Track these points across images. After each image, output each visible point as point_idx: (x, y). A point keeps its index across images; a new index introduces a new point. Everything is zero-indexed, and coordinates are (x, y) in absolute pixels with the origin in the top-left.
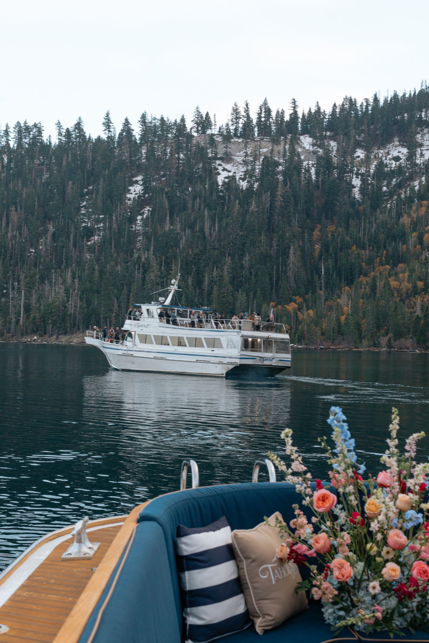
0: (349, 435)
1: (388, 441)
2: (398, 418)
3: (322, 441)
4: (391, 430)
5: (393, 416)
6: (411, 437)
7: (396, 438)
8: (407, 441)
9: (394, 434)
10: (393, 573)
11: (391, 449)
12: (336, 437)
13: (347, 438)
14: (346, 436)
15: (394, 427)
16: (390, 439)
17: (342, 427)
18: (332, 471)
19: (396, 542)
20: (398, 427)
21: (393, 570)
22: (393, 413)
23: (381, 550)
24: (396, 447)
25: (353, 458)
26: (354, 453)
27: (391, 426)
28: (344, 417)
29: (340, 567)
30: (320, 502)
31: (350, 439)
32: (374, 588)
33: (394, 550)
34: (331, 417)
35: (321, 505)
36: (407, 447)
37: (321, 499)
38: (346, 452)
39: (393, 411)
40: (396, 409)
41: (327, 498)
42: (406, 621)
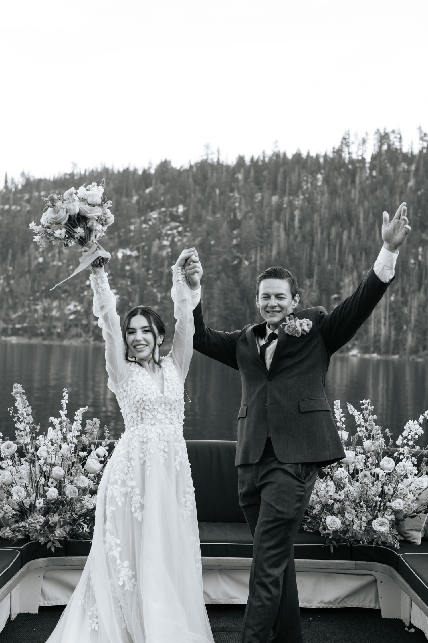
0: (28, 404)
1: (61, 411)
2: (67, 395)
3: (10, 410)
4: (63, 404)
5: (64, 394)
6: (79, 410)
7: (66, 410)
8: (76, 413)
9: (65, 406)
10: (53, 494)
11: (62, 417)
12: (18, 404)
13: (27, 406)
14: (25, 404)
15: (65, 402)
16: (62, 410)
17: (22, 398)
18: (18, 431)
19: (57, 474)
20: (67, 402)
21: (53, 492)
22: (64, 392)
23: (47, 481)
24: (66, 416)
25: (30, 419)
26: (30, 416)
27: (62, 401)
28: (24, 391)
29: (18, 492)
30: (6, 450)
31: (28, 406)
32: (39, 503)
33: (56, 480)
34: (14, 390)
35: (6, 451)
36: (76, 418)
37: (7, 447)
38: (25, 415)
39: (64, 390)
40: (66, 389)
41: (11, 446)
42: (66, 531)
